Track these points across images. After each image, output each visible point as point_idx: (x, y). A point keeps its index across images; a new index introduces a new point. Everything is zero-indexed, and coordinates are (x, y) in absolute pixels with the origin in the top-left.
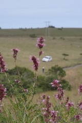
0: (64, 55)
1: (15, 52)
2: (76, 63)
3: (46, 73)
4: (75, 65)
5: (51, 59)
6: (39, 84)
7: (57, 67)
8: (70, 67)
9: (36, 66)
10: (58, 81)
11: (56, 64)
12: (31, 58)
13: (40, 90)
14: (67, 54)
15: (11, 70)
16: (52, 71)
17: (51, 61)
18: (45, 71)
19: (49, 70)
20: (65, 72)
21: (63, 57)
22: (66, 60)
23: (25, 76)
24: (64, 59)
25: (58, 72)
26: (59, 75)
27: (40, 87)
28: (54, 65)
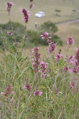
0: (57, 11)
1: (9, 5)
2: (68, 19)
3: (38, 28)
4: (67, 21)
5: (44, 15)
6: (31, 39)
7: (49, 23)
8: (62, 22)
9: (26, 18)
10: (48, 34)
11: (49, 20)
12: (21, 11)
13: (33, 45)
14: (59, 10)
15: (5, 25)
16: (45, 27)
17: (44, 17)
18: (38, 27)
19: (42, 26)
20: (57, 28)
21: (56, 13)
22: (59, 16)
23: (18, 31)
24: (57, 15)
25: (51, 28)
26: (52, 30)
27: (32, 41)
28: (46, 21)
